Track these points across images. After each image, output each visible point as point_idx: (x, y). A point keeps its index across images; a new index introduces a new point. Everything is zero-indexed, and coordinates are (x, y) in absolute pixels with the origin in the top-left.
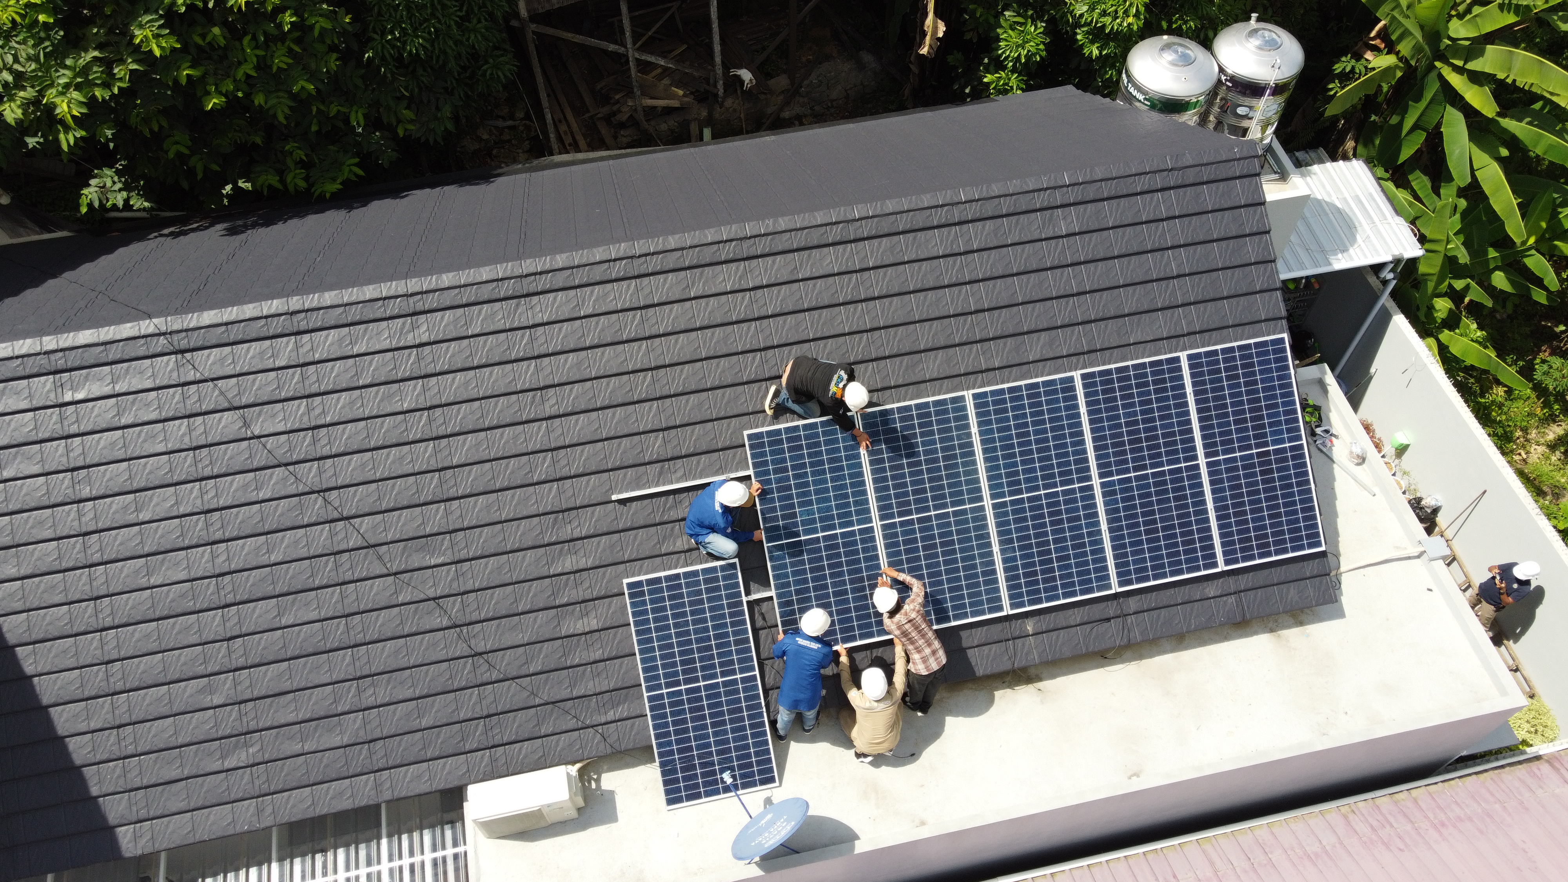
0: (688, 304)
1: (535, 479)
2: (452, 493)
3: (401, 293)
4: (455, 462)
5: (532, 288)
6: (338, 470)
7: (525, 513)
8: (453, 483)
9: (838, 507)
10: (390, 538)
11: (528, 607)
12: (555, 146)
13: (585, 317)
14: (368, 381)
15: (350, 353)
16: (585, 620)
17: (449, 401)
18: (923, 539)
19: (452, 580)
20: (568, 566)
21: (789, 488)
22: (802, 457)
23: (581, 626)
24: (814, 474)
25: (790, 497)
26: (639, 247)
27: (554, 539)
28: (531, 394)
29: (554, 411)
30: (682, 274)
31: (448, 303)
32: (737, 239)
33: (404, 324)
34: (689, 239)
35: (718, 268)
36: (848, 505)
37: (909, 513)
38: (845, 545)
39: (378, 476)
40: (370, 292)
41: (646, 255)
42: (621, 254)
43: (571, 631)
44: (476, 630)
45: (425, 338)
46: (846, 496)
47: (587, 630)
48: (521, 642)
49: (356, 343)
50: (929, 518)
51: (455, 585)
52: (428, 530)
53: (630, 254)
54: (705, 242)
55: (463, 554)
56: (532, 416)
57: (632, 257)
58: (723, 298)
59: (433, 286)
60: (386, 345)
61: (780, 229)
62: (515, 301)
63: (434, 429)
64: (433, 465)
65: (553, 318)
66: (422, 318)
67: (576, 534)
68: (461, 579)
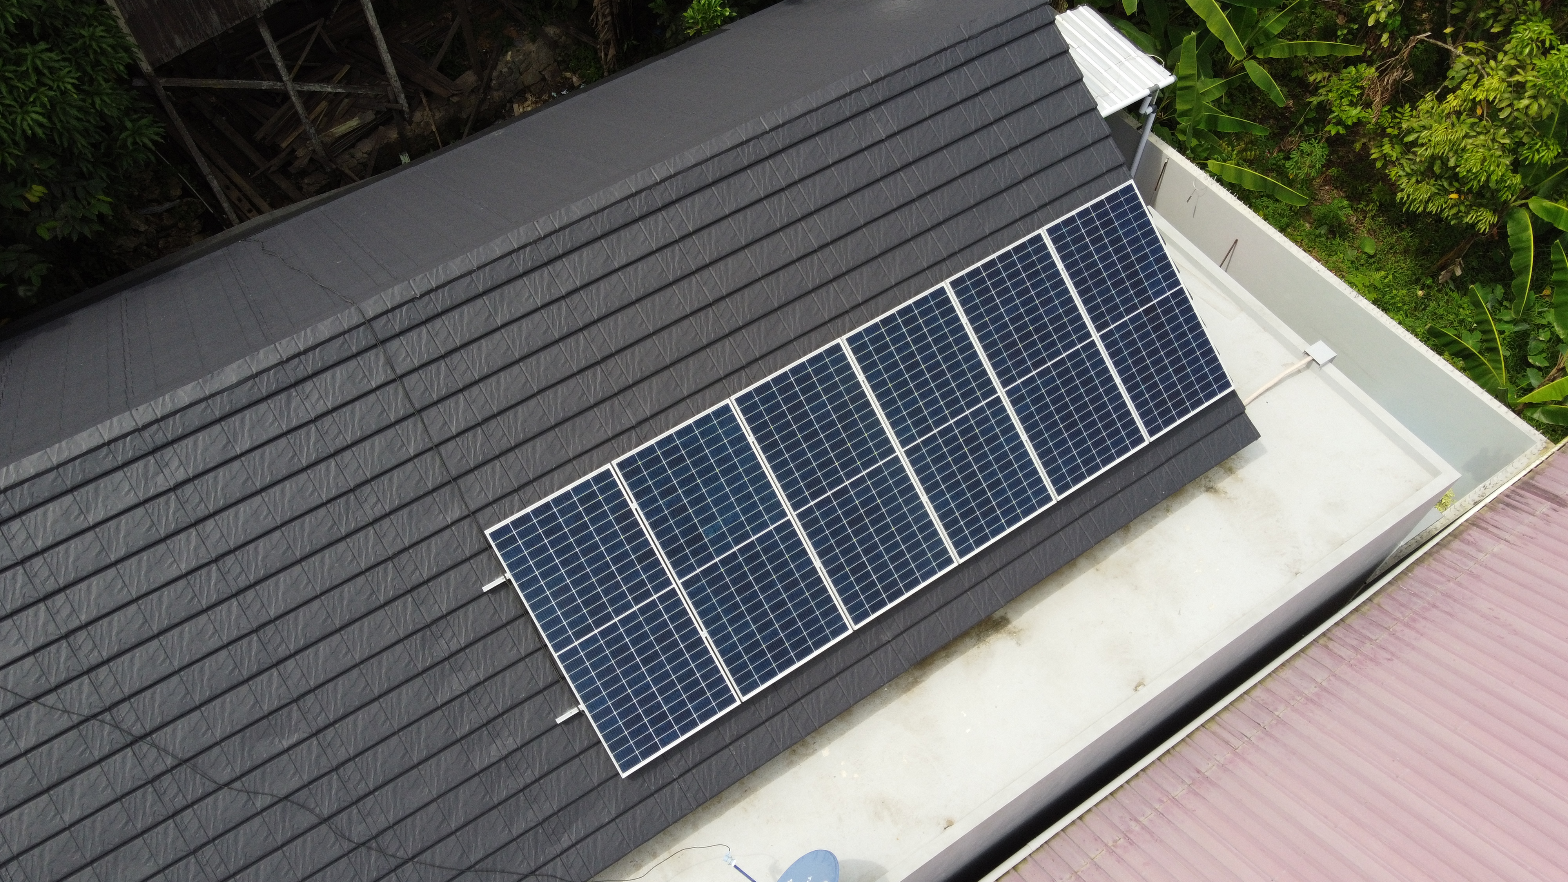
0: (497, 336)
1: (382, 600)
2: (282, 652)
3: (128, 429)
4: (273, 613)
5: (301, 373)
6: (119, 676)
7: (383, 644)
8: (279, 640)
9: (744, 511)
10: (218, 735)
11: (424, 754)
12: (233, 217)
13: (378, 388)
14: (122, 552)
15: (86, 525)
16: (498, 742)
17: (239, 543)
18: (846, 514)
19: (318, 757)
20: (458, 688)
21: (684, 508)
22: (687, 469)
23: (495, 752)
24: (706, 483)
25: (689, 518)
26: (417, 286)
27: (428, 663)
28: (342, 500)
29: (378, 511)
30: (479, 302)
31: (197, 424)
32: (530, 244)
33: (146, 466)
34: (474, 259)
35: (519, 283)
36: (754, 505)
37: (823, 491)
38: (766, 551)
39: (176, 665)
40: (85, 440)
41: (429, 292)
42: (398, 300)
43: (486, 762)
44: (369, 806)
45: (181, 476)
46: (749, 496)
47: (505, 752)
48: (430, 798)
49: (88, 511)
50: (845, 490)
51: (324, 761)
52: (266, 708)
53: (409, 297)
54: (494, 257)
55: (322, 721)
56: (353, 526)
57: (412, 300)
58: (537, 316)
59: (169, 408)
60: (131, 500)
61: (575, 218)
62: (283, 396)
63: (232, 583)
64: (245, 627)
65: (339, 401)
66: (168, 452)
67: (454, 646)
68: (329, 751)
